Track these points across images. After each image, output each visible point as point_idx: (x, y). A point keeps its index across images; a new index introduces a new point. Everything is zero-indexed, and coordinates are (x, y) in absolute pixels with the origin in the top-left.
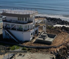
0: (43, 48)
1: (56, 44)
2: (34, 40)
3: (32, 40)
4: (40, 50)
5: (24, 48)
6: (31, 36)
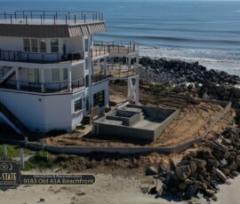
0: (116, 155)
1: (170, 142)
2: (88, 129)
3: (78, 127)
4: (102, 162)
5: (41, 153)
6: (73, 111)
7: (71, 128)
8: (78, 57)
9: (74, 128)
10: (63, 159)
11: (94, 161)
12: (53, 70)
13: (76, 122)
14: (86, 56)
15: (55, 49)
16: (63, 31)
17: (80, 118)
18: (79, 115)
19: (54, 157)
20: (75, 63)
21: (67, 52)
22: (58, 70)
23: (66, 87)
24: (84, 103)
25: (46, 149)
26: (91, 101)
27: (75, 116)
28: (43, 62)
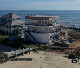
0: (59, 49)
1: (73, 47)
3: (50, 43)
4: (55, 50)
5: (40, 47)
6: (49, 39)
7: (48, 43)
8: (51, 25)
9: (49, 43)
10: (45, 49)
11: (53, 50)
12: (45, 28)
13: (50, 42)
14: (53, 25)
15: (46, 23)
16: (48, 18)
17: (51, 41)
18: (51, 40)
19: (43, 48)
20: (50, 27)
21: (49, 24)
22: (46, 28)
23: (48, 33)
24: (52, 37)
25: (42, 46)
26: (55, 37)
27: (50, 40)
28: (42, 26)
